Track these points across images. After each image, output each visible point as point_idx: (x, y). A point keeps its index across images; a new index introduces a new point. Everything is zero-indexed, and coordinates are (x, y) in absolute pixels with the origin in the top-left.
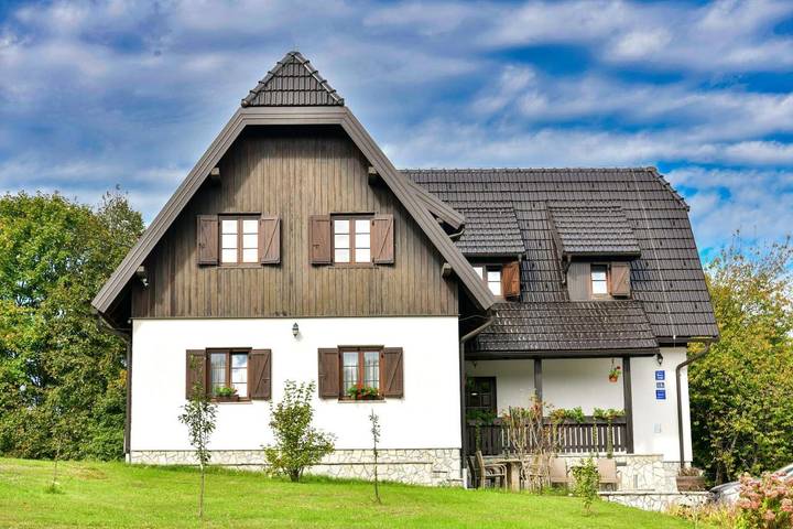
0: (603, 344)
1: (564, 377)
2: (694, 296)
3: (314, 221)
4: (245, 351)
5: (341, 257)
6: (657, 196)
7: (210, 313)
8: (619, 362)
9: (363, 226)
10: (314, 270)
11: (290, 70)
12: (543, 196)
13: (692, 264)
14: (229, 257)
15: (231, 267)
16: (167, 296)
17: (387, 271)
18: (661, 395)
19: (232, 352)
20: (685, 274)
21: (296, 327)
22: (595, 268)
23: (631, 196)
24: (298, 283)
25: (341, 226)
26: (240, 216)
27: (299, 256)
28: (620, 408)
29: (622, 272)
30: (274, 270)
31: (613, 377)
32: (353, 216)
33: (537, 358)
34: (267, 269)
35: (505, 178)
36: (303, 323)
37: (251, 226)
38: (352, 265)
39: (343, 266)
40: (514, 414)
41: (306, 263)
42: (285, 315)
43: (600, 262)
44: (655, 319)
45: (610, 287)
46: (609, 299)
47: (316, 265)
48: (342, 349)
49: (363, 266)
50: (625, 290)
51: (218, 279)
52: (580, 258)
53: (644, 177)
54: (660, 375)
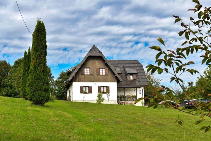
0: (133, 86)
1: (127, 90)
2: (145, 79)
3: (97, 69)
4: (88, 87)
5: (101, 74)
6: (139, 64)
7: (83, 81)
8: (135, 88)
9: (104, 70)
10: (97, 76)
11: (94, 48)
12: (122, 64)
13: (144, 75)
14: (85, 74)
15: (86, 75)
16: (77, 79)
17: (107, 76)
18: (140, 93)
19: (86, 87)
20: (143, 76)
21: (95, 83)
22: (131, 75)
23: (135, 64)
24: (95, 78)
25: (101, 70)
26: (87, 68)
27: (95, 74)
28: (135, 95)
29: (135, 76)
30: (92, 76)
31: (134, 91)
32: (102, 68)
33: (124, 88)
34: (91, 76)
35: (117, 61)
36: (96, 83)
37: (88, 69)
38: (102, 75)
39: (101, 75)
40: (128, 96)
41: (96, 74)
42: (93, 82)
43: (132, 74)
44: (140, 82)
45: (133, 78)
46: (133, 79)
47: (98, 75)
48: (101, 86)
49: (104, 75)
50: (135, 78)
51: (84, 77)
52: (129, 74)
53: (136, 61)
54: (140, 90)
